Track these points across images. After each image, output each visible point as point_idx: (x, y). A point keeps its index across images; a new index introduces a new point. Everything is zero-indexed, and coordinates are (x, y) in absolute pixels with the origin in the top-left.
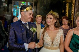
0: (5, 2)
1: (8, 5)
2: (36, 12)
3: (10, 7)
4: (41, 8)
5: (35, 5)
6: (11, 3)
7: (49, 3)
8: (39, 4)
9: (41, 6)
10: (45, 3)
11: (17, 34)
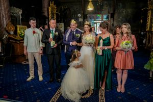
0: (81, 17)
1: (84, 20)
2: (113, 25)
4: (119, 19)
5: (111, 17)
6: (87, 18)
7: (130, 12)
9: (119, 18)
10: (124, 13)
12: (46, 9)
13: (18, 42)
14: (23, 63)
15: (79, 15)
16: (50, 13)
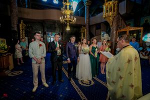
3: (45, 37)
4: (66, 36)
5: (61, 35)
6: (46, 34)
8: (64, 34)
11: (70, 47)
12: (16, 25)
13: (5, 55)
14: (10, 75)
15: (40, 32)
16: (21, 29)
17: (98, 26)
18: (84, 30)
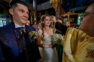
17: (43, 12)
18: (33, 13)
